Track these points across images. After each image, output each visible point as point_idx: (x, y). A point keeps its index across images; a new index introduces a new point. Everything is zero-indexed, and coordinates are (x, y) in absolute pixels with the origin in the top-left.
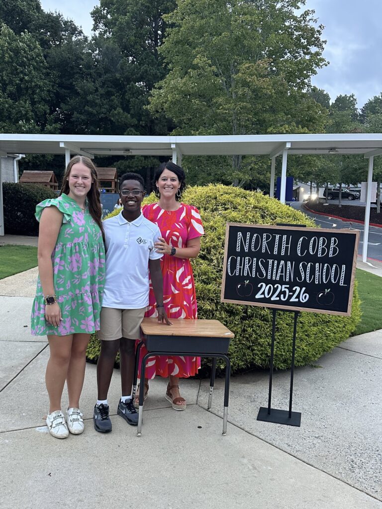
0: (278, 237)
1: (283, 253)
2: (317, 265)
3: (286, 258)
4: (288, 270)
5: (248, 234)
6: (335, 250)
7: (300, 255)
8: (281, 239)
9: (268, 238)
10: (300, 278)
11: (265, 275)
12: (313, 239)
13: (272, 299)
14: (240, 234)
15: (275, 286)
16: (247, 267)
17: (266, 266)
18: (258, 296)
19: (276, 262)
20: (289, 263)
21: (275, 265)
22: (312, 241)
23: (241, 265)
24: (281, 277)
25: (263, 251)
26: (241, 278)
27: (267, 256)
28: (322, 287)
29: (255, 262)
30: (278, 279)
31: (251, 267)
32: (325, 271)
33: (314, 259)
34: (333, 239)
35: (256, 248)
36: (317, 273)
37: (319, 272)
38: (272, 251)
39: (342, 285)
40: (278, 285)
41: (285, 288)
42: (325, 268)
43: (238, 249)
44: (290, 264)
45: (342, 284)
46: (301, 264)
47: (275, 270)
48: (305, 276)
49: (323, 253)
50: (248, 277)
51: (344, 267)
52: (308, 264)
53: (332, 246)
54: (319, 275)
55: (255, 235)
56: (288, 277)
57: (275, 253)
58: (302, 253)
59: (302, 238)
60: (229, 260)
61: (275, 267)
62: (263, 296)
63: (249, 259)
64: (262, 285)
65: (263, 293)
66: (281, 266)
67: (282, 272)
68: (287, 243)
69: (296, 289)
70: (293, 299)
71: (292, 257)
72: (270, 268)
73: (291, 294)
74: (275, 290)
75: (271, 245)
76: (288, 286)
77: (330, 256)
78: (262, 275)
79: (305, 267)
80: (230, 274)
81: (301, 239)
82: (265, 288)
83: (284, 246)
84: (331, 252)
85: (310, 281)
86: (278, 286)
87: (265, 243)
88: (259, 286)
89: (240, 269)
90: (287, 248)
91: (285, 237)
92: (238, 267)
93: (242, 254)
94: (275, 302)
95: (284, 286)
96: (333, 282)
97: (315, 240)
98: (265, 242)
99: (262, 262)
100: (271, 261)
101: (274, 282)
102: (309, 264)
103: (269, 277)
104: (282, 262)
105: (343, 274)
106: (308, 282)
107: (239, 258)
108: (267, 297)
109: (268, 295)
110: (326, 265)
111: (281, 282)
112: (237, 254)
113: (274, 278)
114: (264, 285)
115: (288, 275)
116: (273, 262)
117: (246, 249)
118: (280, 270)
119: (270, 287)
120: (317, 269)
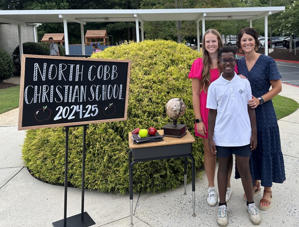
0: (72, 66)
1: (77, 80)
2: (104, 86)
3: (79, 83)
4: (81, 93)
5: (45, 65)
6: (115, 74)
7: (90, 80)
8: (75, 68)
9: (63, 67)
10: (91, 98)
11: (62, 99)
12: (100, 67)
13: (69, 118)
14: (36, 65)
15: (71, 107)
16: (45, 94)
17: (62, 91)
18: (56, 118)
19: (71, 87)
20: (82, 87)
21: (71, 89)
22: (99, 69)
23: (38, 93)
24: (76, 99)
25: (60, 79)
26: (39, 105)
27: (63, 83)
28: (107, 102)
29: (52, 89)
30: (73, 101)
31: (48, 94)
32: (109, 90)
33: (101, 82)
34: (113, 66)
35: (53, 76)
36: (103, 93)
37: (105, 92)
38: (68, 78)
39: (121, 99)
40: (73, 106)
42: (109, 88)
43: (35, 79)
47: (70, 94)
48: (95, 96)
49: (107, 77)
50: (46, 103)
51: (121, 86)
52: (96, 86)
53: (113, 71)
55: (52, 65)
56: (81, 99)
57: (71, 79)
58: (92, 78)
59: (92, 66)
60: (26, 90)
61: (71, 92)
62: (61, 118)
63: (47, 88)
64: (59, 109)
66: (75, 91)
67: (77, 95)
68: (80, 71)
69: (88, 107)
70: (86, 116)
71: (84, 82)
72: (66, 92)
73: (85, 111)
75: (66, 73)
78: (59, 99)
79: (94, 89)
80: (27, 103)
83: (77, 73)
84: (113, 76)
85: (98, 99)
87: (61, 72)
89: (38, 97)
90: (80, 75)
91: (78, 66)
92: (36, 95)
93: (40, 83)
96: (115, 98)
99: (59, 88)
100: (66, 87)
101: (69, 104)
102: (98, 86)
103: (66, 101)
104: (77, 87)
105: (121, 91)
107: (36, 87)
110: (109, 86)
111: (76, 103)
112: (35, 83)
113: (70, 101)
114: (61, 108)
115: (81, 97)
116: (69, 88)
117: (44, 78)
118: (75, 93)
119: (67, 109)
120: (103, 89)
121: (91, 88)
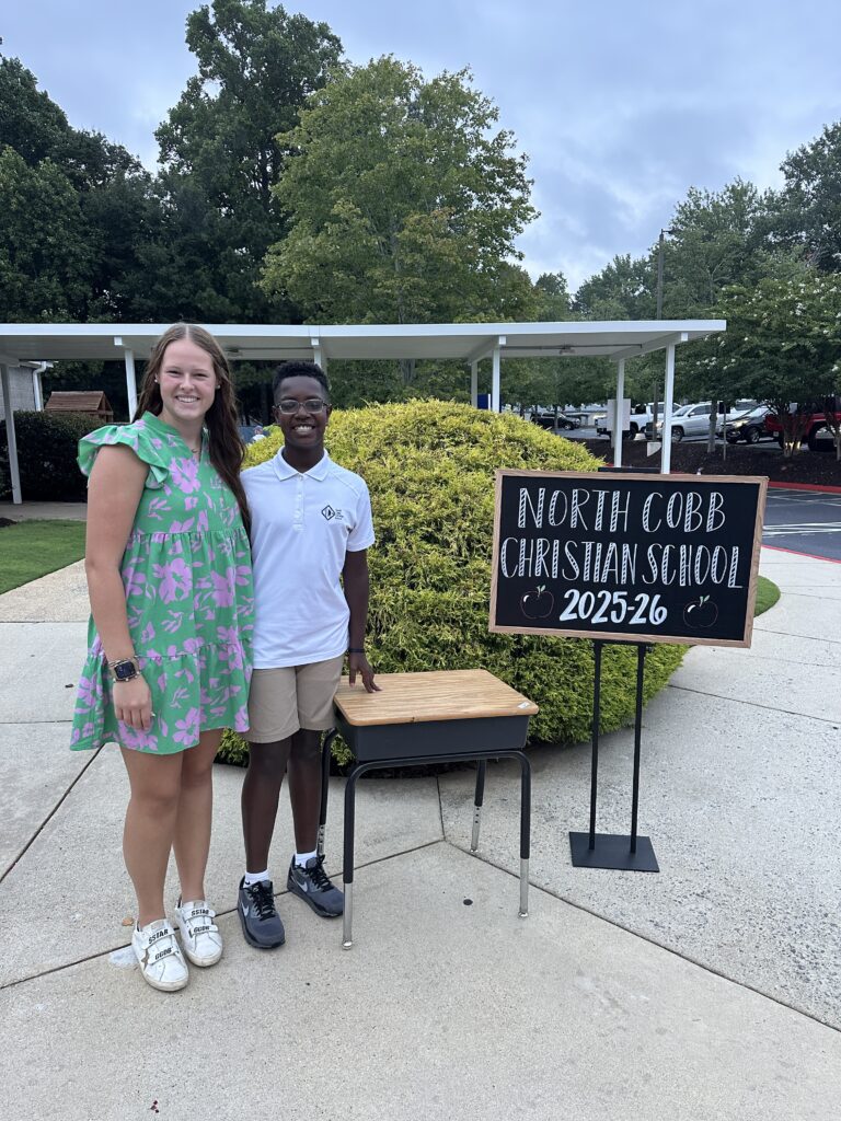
0: (602, 495)
1: (613, 528)
2: (683, 548)
3: (620, 538)
4: (625, 562)
5: (542, 492)
6: (718, 517)
7: (647, 530)
8: (608, 499)
9: (582, 497)
10: (650, 577)
11: (578, 573)
12: (674, 496)
13: (594, 621)
14: (524, 492)
15: (600, 595)
16: (540, 558)
17: (579, 554)
18: (565, 616)
19: (599, 546)
20: (626, 548)
21: (599, 551)
22: (671, 502)
23: (527, 556)
24: (611, 575)
25: (573, 525)
26: (529, 582)
27: (582, 534)
28: (693, 592)
29: (556, 549)
30: (604, 579)
31: (548, 559)
32: (698, 559)
33: (677, 537)
34: (714, 495)
35: (558, 518)
36: (683, 565)
37: (687, 563)
38: (591, 523)
39: (733, 586)
40: (604, 592)
41: (620, 597)
42: (699, 554)
43: (522, 524)
44: (628, 550)
45: (732, 584)
46: (651, 548)
47: (597, 564)
48: (660, 572)
49: (694, 525)
50: (543, 579)
51: (736, 550)
52: (664, 547)
53: (712, 509)
54: (687, 568)
55: (556, 493)
56: (624, 576)
57: (598, 527)
58: (652, 525)
59: (652, 495)
60: (504, 547)
61: (598, 557)
62: (574, 616)
63: (545, 543)
64: (572, 595)
65: (575, 610)
66: (609, 555)
67: (612, 566)
68: (622, 507)
69: (642, 599)
70: (636, 620)
71: (631, 534)
72: (588, 558)
73: (632, 608)
74: (599, 602)
75: (588, 513)
76: (625, 593)
77: (708, 530)
78: (571, 572)
79: (658, 554)
80: (506, 574)
81: (650, 498)
82: (578, 599)
83: (615, 512)
84: (710, 523)
85: (668, 581)
86: (604, 595)
87: (576, 509)
88: (567, 596)
89: (527, 562)
90: (621, 517)
91: (616, 495)
92: (522, 559)
93: (531, 532)
94: (599, 627)
95: (616, 594)
96: (716, 582)
97: (678, 497)
98: (577, 506)
99: (571, 548)
100: (589, 545)
101: (595, 587)
102: (668, 547)
103: (586, 578)
104: (613, 546)
105: (734, 566)
106: (665, 583)
107: (523, 542)
108: (583, 617)
109: (586, 612)
110: (700, 548)
111: (612, 586)
112: (520, 534)
113: (596, 579)
114: (576, 593)
115: (624, 572)
116: (594, 547)
117: (538, 523)
118: (607, 562)
119: (589, 598)
120: (683, 556)
121: (650, 550)
